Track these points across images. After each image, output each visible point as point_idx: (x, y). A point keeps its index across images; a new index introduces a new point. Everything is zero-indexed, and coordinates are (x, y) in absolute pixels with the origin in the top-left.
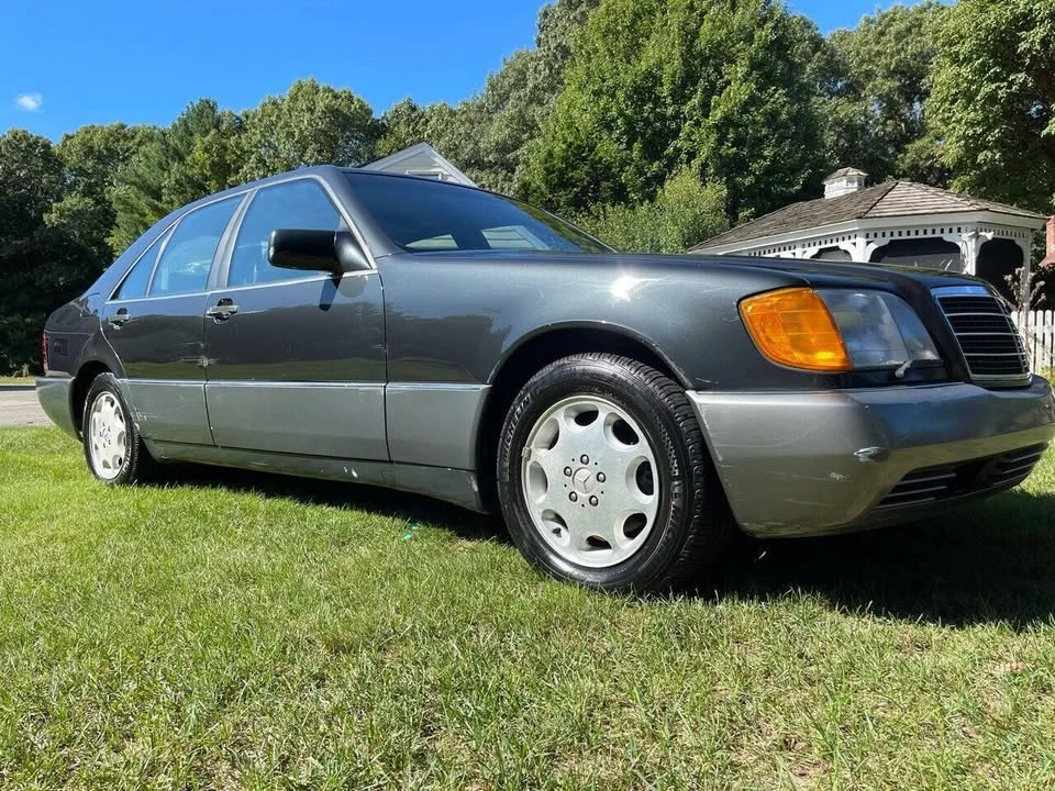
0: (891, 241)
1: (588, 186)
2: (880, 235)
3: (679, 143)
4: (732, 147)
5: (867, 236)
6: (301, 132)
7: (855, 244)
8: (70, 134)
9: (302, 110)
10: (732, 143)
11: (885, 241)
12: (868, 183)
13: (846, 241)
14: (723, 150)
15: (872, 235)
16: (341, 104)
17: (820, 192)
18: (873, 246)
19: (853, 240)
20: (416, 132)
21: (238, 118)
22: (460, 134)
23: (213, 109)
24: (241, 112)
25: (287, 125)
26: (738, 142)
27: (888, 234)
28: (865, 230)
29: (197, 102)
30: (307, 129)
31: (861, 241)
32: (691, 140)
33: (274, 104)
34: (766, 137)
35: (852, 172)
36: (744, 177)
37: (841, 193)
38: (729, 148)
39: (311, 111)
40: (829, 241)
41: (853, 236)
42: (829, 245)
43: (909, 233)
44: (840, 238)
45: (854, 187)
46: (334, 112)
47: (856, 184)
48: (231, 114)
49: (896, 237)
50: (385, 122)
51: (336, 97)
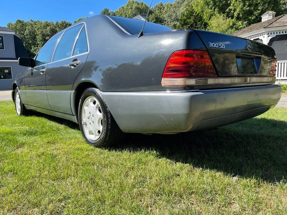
0: (276, 35)
1: (193, 24)
2: (273, 33)
3: (231, 7)
4: (248, 7)
5: (268, 34)
6: (129, 15)
7: (264, 37)
8: (76, 21)
9: (129, 9)
10: (248, 6)
11: (274, 36)
12: (276, 16)
13: (262, 36)
14: (244, 8)
15: (270, 34)
16: (140, 6)
17: (260, 20)
18: (270, 38)
19: (263, 36)
20: (161, 12)
21: (114, 13)
22: (172, 11)
23: (108, 11)
24: (115, 11)
25: (125, 13)
26: (250, 5)
27: (275, 33)
28: (267, 32)
29: (104, 10)
30: (130, 14)
31: (266, 36)
32: (234, 6)
33: (123, 8)
34: (260, 3)
35: (271, 12)
36: (252, 17)
37: (266, 20)
38: (247, 8)
39: (131, 8)
40: (256, 36)
41: (263, 34)
42: (256, 38)
43: (283, 32)
44: (260, 35)
45: (271, 17)
46: (138, 8)
47: (272, 16)
48: (112, 12)
49: (278, 34)
50: (152, 10)
51: (138, 4)
